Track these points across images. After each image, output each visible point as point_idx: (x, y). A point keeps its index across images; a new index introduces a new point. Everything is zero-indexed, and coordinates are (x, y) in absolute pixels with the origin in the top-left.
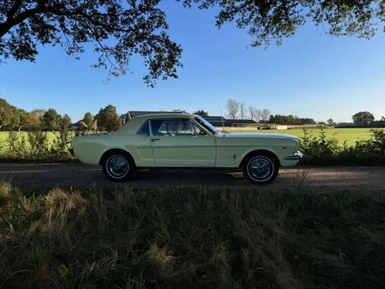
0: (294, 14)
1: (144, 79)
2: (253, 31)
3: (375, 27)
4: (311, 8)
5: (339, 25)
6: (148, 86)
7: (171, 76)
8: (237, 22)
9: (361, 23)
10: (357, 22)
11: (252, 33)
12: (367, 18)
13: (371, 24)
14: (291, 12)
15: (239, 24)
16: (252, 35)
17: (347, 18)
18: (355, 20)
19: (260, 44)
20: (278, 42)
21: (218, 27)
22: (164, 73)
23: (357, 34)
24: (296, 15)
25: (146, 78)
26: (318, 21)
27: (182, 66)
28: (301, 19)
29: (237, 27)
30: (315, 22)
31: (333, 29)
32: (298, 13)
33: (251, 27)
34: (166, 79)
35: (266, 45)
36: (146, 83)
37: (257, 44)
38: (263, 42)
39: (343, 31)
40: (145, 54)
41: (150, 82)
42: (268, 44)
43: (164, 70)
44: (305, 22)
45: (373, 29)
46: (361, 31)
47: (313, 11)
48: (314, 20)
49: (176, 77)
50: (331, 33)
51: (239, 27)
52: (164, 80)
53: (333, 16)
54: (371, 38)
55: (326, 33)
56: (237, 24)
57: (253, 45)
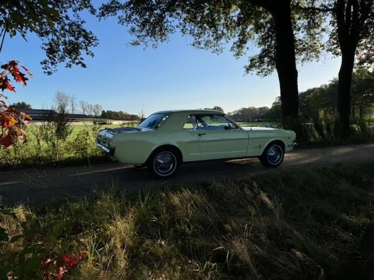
0: (167, 23)
1: (41, 63)
2: (133, 30)
3: (223, 46)
4: (179, 20)
5: (200, 40)
6: (45, 72)
7: (77, 64)
8: (119, 18)
9: (215, 42)
10: (213, 40)
11: (131, 31)
12: (220, 38)
13: (221, 44)
14: (165, 20)
15: (120, 21)
16: (131, 34)
17: (206, 36)
18: (212, 39)
19: (138, 44)
20: (153, 45)
21: (99, 18)
22: (68, 60)
23: (211, 50)
24: (169, 23)
25: (45, 62)
26: (184, 33)
27: (93, 55)
28: (172, 28)
29: (119, 23)
30: (182, 33)
31: (195, 42)
32: (170, 22)
33: (132, 26)
34: (70, 67)
35: (144, 46)
36: (43, 68)
37: (136, 43)
38: (142, 43)
39: (202, 45)
40: (42, 35)
41: (49, 68)
42: (147, 46)
43: (67, 56)
44: (176, 31)
45: (222, 48)
46: (214, 47)
47: (180, 24)
48: (182, 32)
49: (84, 66)
50: (194, 45)
51: (120, 24)
52: (67, 68)
53: (196, 32)
54: (220, 54)
55: (191, 44)
56: (118, 20)
57: (132, 44)
